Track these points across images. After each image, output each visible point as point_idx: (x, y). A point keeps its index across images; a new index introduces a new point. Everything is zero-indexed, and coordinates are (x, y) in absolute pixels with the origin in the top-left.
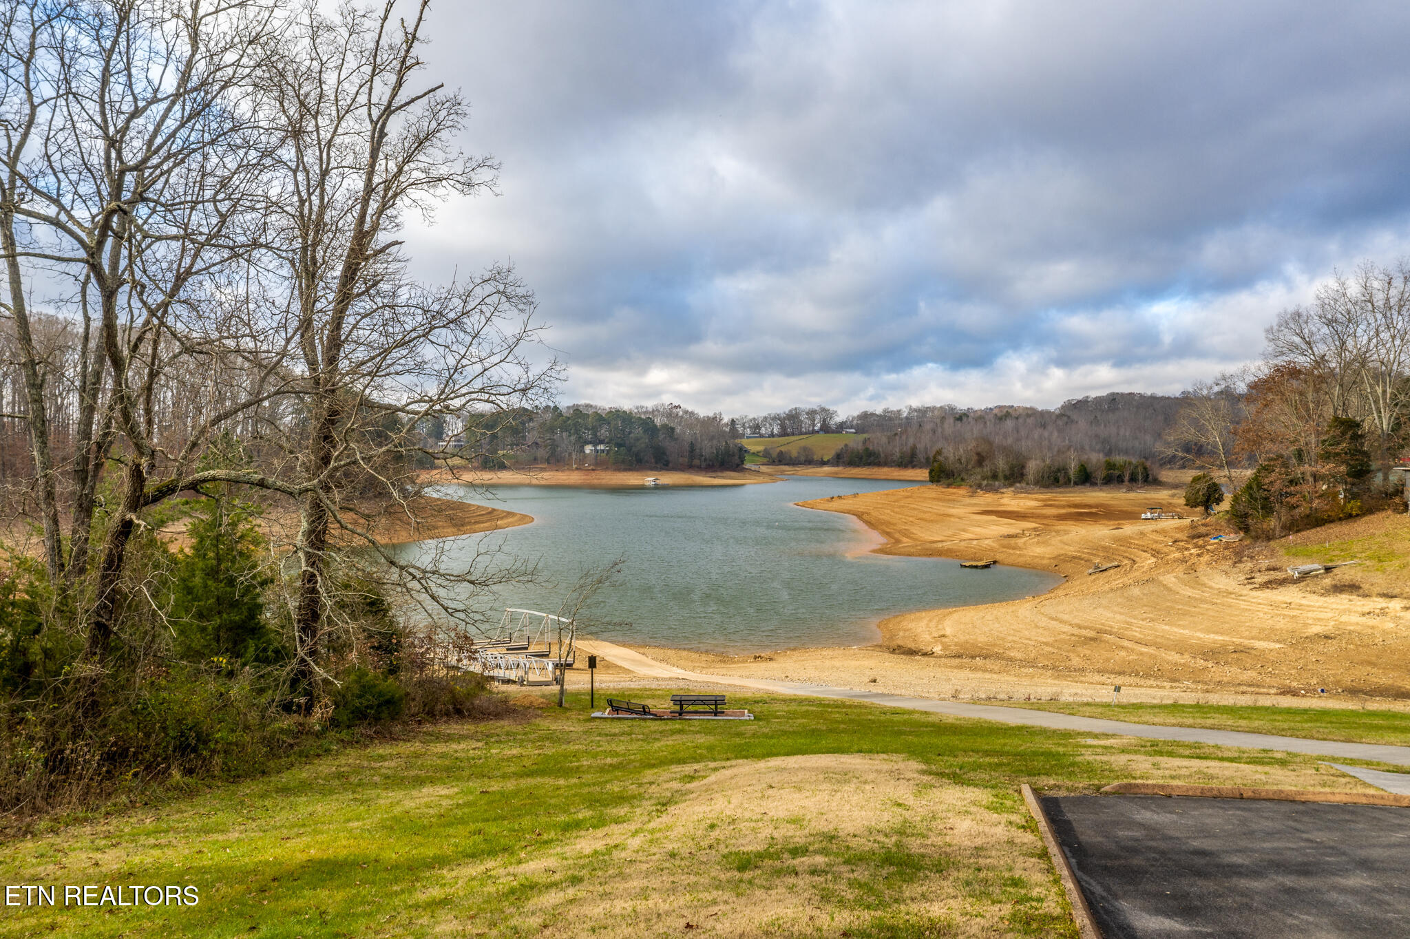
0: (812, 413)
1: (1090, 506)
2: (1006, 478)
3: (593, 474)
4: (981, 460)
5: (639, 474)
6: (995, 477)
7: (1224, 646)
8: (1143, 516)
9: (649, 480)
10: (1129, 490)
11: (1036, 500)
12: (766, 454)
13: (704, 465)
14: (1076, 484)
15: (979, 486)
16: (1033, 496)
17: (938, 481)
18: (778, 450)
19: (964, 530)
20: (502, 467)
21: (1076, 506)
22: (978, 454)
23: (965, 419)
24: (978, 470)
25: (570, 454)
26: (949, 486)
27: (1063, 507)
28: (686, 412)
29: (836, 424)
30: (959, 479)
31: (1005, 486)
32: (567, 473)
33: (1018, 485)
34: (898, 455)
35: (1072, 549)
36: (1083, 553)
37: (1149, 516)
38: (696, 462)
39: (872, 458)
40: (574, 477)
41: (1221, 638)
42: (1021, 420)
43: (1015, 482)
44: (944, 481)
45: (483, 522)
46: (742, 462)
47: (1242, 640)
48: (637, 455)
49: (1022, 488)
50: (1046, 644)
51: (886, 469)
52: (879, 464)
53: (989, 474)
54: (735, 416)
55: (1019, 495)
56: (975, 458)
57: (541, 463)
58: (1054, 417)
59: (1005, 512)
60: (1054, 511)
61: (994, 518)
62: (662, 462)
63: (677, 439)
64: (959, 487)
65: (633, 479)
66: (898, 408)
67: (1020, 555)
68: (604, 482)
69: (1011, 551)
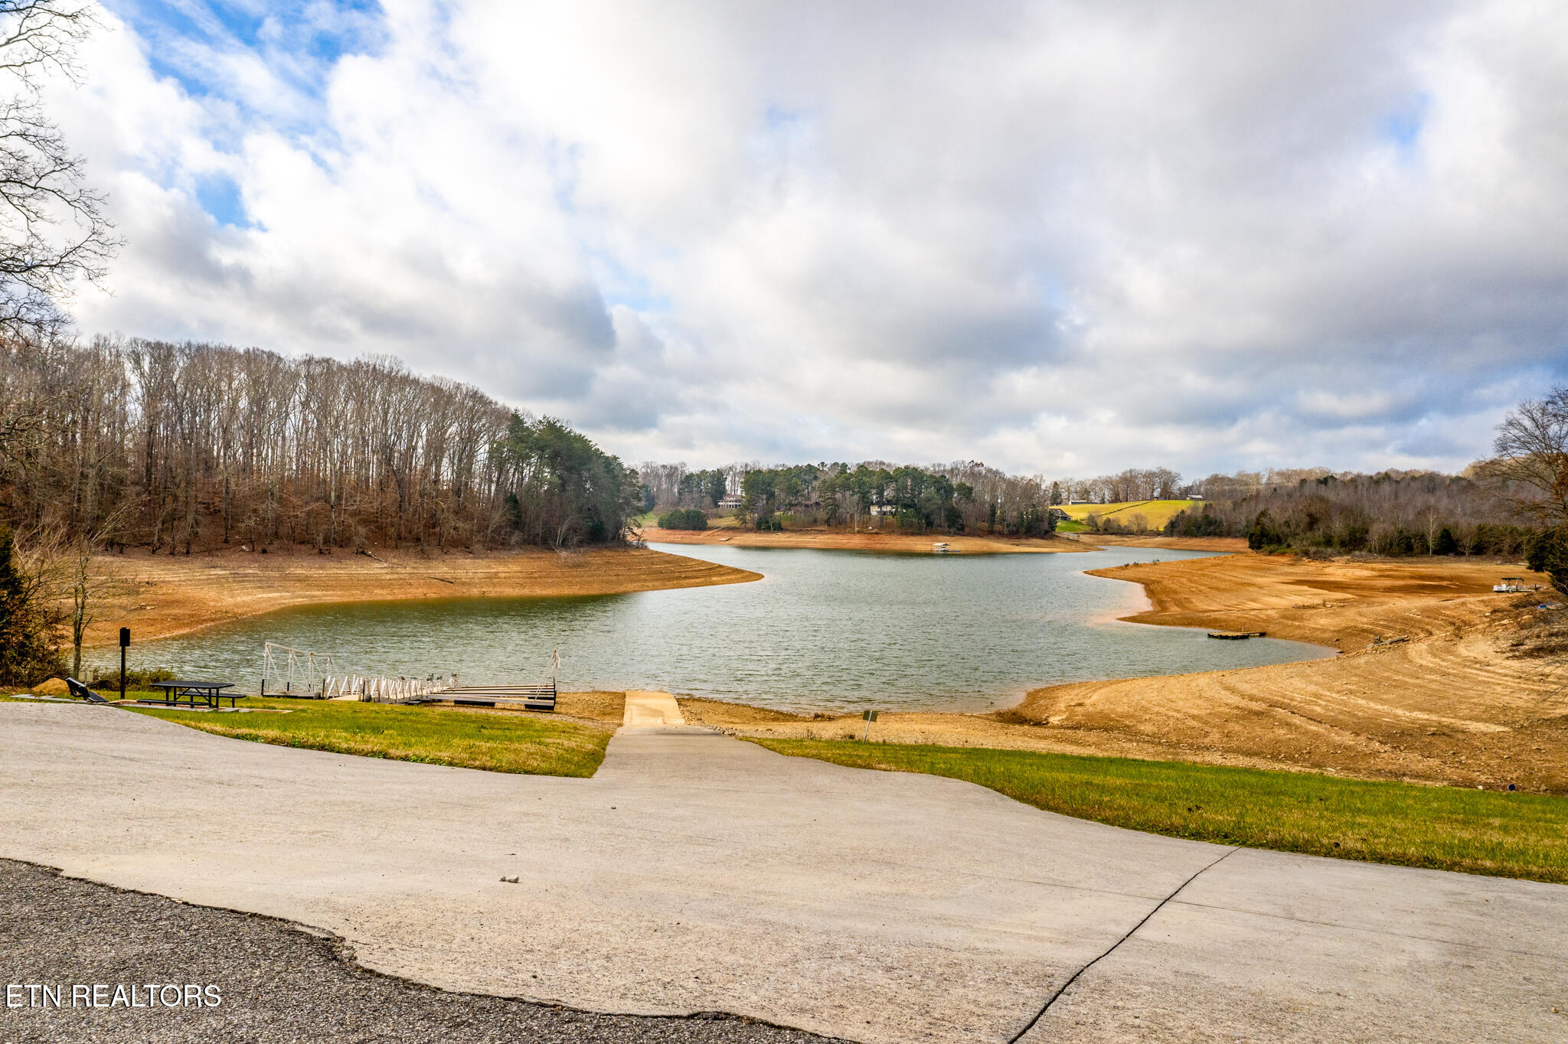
0: (1150, 476)
1: (1442, 578)
2: (1343, 544)
3: (877, 537)
4: (1313, 521)
5: (928, 538)
6: (1329, 542)
7: (1423, 728)
8: (1496, 588)
9: (937, 545)
10: (1506, 561)
11: (1373, 569)
12: (1092, 520)
13: (1006, 530)
14: (1436, 553)
15: (1306, 554)
16: (1370, 565)
17: (1259, 548)
18: (1105, 518)
19: (1254, 600)
20: (779, 528)
21: (1422, 577)
22: (1310, 515)
23: (1330, 482)
24: (1309, 534)
25: (852, 516)
26: (1271, 553)
27: (1403, 578)
28: (990, 471)
29: (1180, 489)
30: (1285, 545)
31: (1340, 554)
32: (848, 536)
33: (1357, 553)
34: (1244, 523)
35: (1365, 620)
36: (1377, 625)
37: (1504, 587)
38: (998, 527)
39: (1212, 528)
40: (856, 541)
41: (1426, 717)
42: (1402, 484)
43: (1354, 550)
44: (1266, 548)
45: (697, 578)
46: (1053, 528)
47: (1453, 721)
48: (927, 517)
49: (1362, 556)
50: (1194, 717)
51: (1228, 541)
52: (1220, 535)
53: (1322, 539)
54: (1059, 479)
55: (1351, 564)
56: (1306, 520)
57: (821, 524)
58: (1448, 482)
59: (1324, 582)
60: (1388, 583)
61: (1305, 588)
62: (955, 524)
63: (974, 501)
64: (1283, 554)
65: (920, 544)
66: (1256, 472)
67: (1299, 627)
68: (887, 547)
69: (1289, 622)
